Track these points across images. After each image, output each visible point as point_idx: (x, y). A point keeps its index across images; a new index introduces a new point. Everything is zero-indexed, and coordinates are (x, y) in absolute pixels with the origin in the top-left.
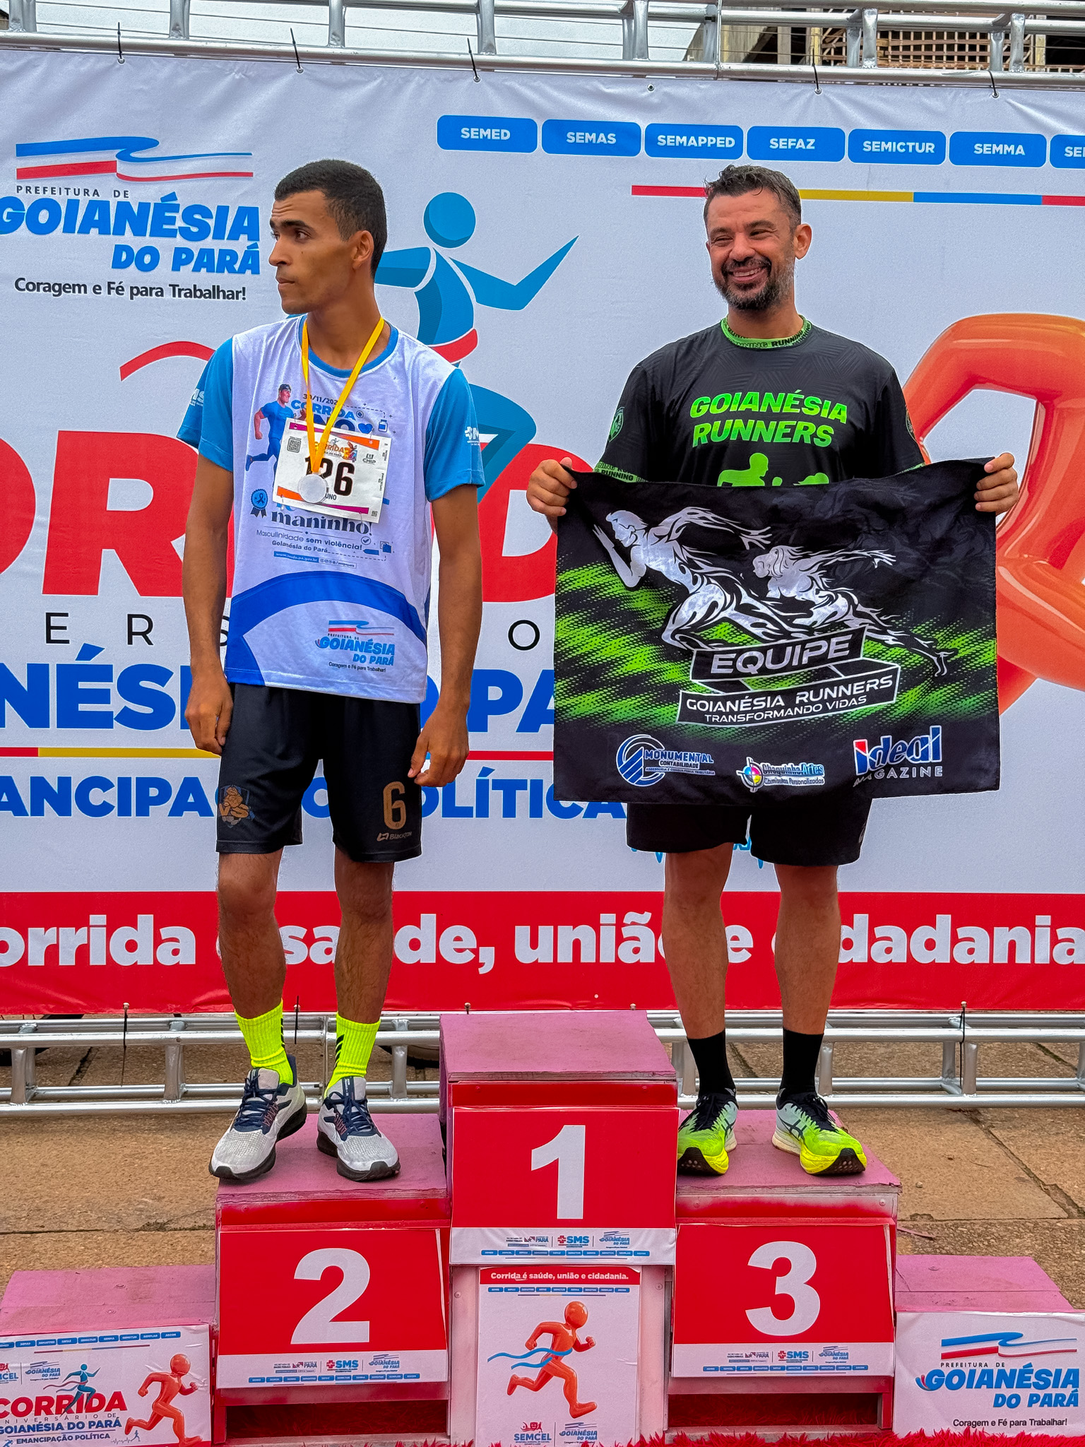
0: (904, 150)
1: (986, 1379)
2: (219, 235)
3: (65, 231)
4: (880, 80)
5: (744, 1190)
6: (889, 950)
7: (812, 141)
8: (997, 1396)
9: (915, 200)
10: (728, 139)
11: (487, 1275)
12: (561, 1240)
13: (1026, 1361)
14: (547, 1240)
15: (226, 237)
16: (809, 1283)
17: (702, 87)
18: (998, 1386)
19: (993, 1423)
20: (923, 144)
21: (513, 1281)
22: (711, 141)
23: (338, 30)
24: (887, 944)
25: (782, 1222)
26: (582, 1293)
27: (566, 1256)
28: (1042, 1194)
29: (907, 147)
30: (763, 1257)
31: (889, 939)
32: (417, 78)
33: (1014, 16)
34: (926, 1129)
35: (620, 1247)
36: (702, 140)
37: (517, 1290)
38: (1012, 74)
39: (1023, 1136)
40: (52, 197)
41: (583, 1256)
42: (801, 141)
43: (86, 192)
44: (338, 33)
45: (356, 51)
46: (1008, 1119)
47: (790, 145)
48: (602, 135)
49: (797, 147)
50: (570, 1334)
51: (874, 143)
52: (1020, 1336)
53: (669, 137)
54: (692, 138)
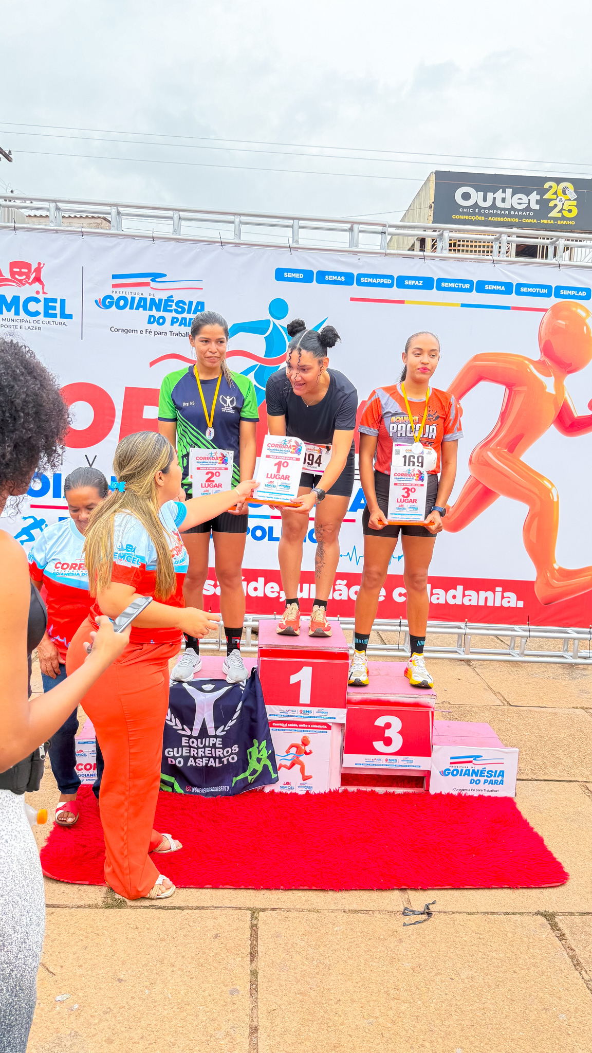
0: (457, 287)
1: (467, 773)
3: (130, 309)
4: (449, 259)
5: (374, 695)
6: (438, 599)
7: (422, 282)
8: (471, 780)
9: (461, 306)
10: (389, 280)
12: (301, 712)
13: (484, 766)
14: (295, 711)
15: (192, 313)
16: (398, 733)
17: (379, 259)
18: (472, 776)
19: (469, 790)
20: (465, 285)
21: (281, 727)
22: (382, 281)
23: (238, 234)
24: (437, 596)
25: (388, 708)
27: (302, 718)
28: (494, 695)
29: (459, 286)
30: (380, 722)
31: (438, 594)
32: (268, 252)
33: (503, 235)
34: (451, 667)
35: (324, 715)
36: (378, 280)
37: (283, 730)
38: (501, 258)
39: (487, 672)
40: (125, 295)
41: (309, 718)
42: (417, 282)
43: (138, 294)
44: (237, 234)
45: (244, 241)
46: (481, 665)
47: (413, 283)
48: (339, 277)
49: (415, 284)
50: (303, 748)
51: (446, 283)
52: (481, 756)
53: (365, 279)
54: (375, 279)
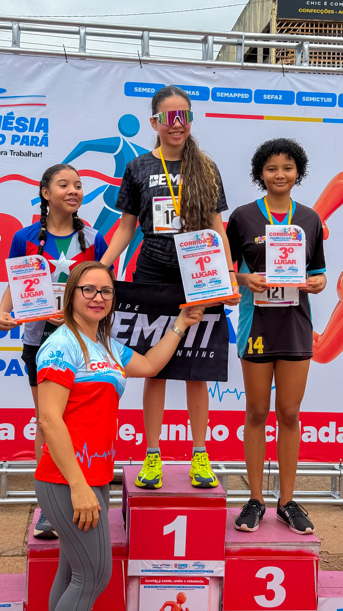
0: (319, 101)
2: (31, 130)
4: (309, 72)
5: (254, 544)
6: (309, 437)
7: (281, 96)
9: (323, 122)
10: (246, 95)
11: (143, 580)
12: (176, 565)
14: (170, 566)
15: (34, 131)
16: (282, 585)
17: (236, 72)
20: (327, 98)
21: (155, 583)
22: (239, 95)
24: (308, 434)
25: (270, 558)
26: (184, 588)
27: (177, 572)
29: (320, 100)
30: (262, 574)
31: (309, 432)
32: (116, 66)
34: (325, 514)
35: (201, 569)
36: (235, 95)
37: (156, 587)
41: (185, 573)
42: (276, 96)
44: (84, 47)
45: (91, 54)
47: (272, 97)
48: (193, 92)
49: (275, 99)
50: (179, 606)
51: (307, 97)
53: (221, 93)
54: (231, 94)
